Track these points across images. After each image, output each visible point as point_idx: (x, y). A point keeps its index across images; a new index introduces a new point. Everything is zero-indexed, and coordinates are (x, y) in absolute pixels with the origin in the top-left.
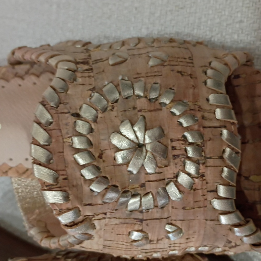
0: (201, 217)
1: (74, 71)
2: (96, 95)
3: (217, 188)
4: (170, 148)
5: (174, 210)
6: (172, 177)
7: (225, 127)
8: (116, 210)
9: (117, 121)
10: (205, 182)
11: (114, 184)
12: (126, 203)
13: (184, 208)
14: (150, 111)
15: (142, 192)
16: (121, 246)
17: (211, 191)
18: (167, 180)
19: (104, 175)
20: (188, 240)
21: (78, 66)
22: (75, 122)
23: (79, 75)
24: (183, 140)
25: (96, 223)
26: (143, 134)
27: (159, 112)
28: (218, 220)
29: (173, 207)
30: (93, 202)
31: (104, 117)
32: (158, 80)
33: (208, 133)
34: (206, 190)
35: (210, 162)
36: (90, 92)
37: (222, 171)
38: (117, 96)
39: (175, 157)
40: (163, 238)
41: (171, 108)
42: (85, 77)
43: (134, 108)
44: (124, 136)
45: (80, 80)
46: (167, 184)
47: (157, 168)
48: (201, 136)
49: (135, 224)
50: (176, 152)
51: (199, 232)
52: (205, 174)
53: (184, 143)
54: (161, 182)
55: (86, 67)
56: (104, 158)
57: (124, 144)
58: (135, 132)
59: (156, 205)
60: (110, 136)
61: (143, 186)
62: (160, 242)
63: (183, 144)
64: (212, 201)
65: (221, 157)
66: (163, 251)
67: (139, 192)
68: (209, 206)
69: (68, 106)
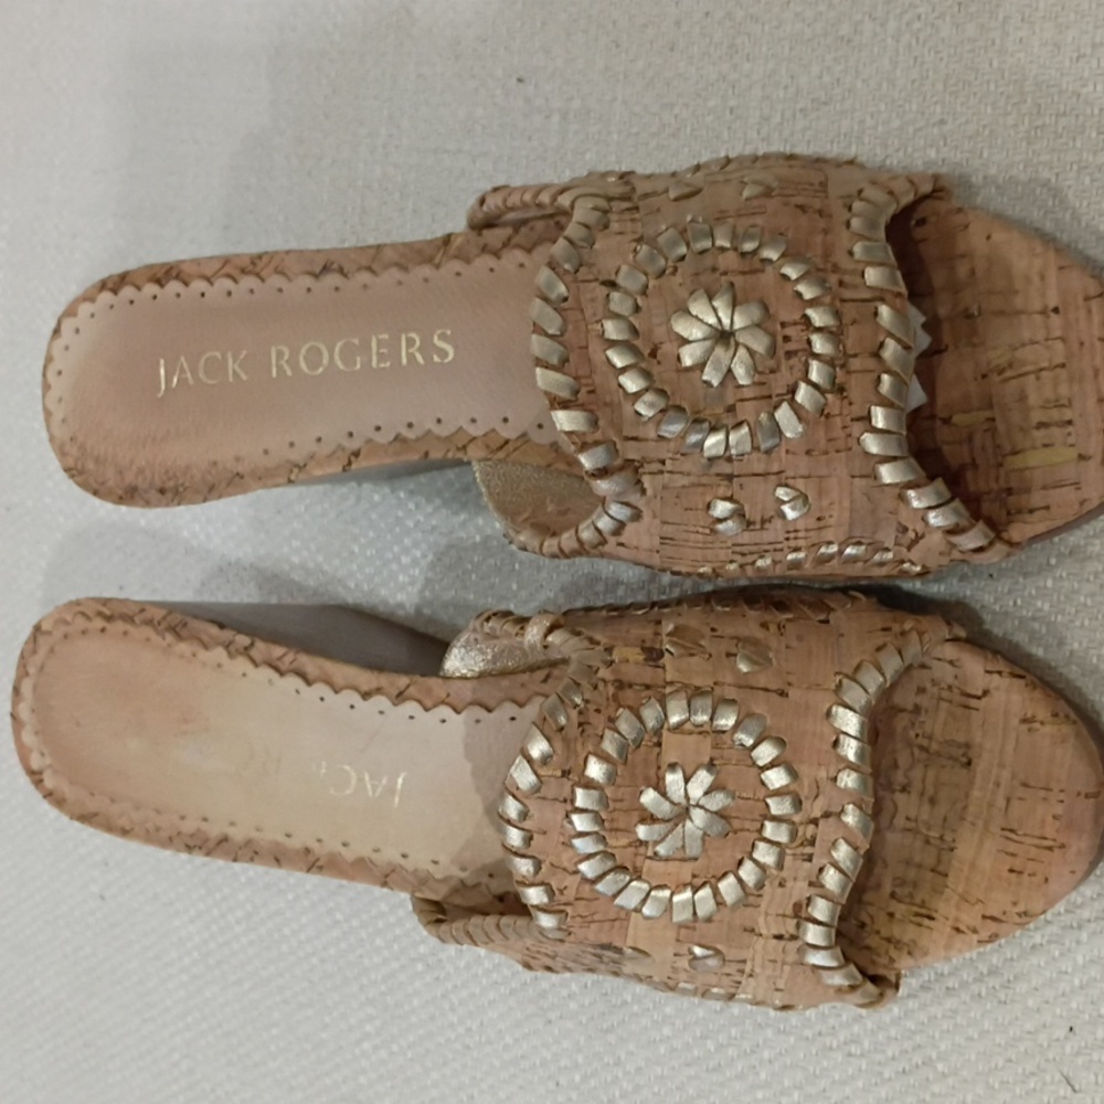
0: (841, 470)
1: (605, 212)
2: (644, 249)
3: (869, 412)
4: (780, 339)
5: (790, 456)
6: (785, 391)
7: (883, 300)
8: (682, 455)
9: (683, 293)
10: (846, 402)
11: (678, 403)
12: (700, 445)
13: (808, 452)
14: (744, 273)
15: (730, 421)
16: (693, 536)
17: (858, 419)
18: (775, 399)
19: (660, 387)
20: (822, 524)
21: (613, 204)
22: (608, 295)
23: (613, 217)
24: (804, 324)
25: (647, 481)
26: (729, 312)
27: (760, 275)
28: (876, 476)
29: (787, 452)
30: (641, 434)
31: (660, 287)
32: (759, 220)
33: (850, 311)
34: (849, 418)
35: (855, 364)
36: (634, 244)
37: (879, 380)
38: (683, 250)
39: (789, 354)
40: (772, 517)
41: (781, 267)
42: (625, 221)
43: (714, 269)
44: (696, 317)
45: (615, 226)
46: (776, 407)
47: (757, 375)
48: (837, 314)
49: (719, 485)
50: (791, 346)
51: (840, 502)
52: (847, 387)
53: (804, 328)
54: (764, 402)
55: (626, 205)
56: (659, 358)
57: (696, 332)
58: (715, 310)
59: (755, 445)
60: (669, 320)
61: (731, 409)
62: (767, 525)
63: (802, 331)
64: (863, 437)
65: (876, 355)
66: (775, 550)
67: (725, 422)
68: (855, 447)
69: (595, 270)
